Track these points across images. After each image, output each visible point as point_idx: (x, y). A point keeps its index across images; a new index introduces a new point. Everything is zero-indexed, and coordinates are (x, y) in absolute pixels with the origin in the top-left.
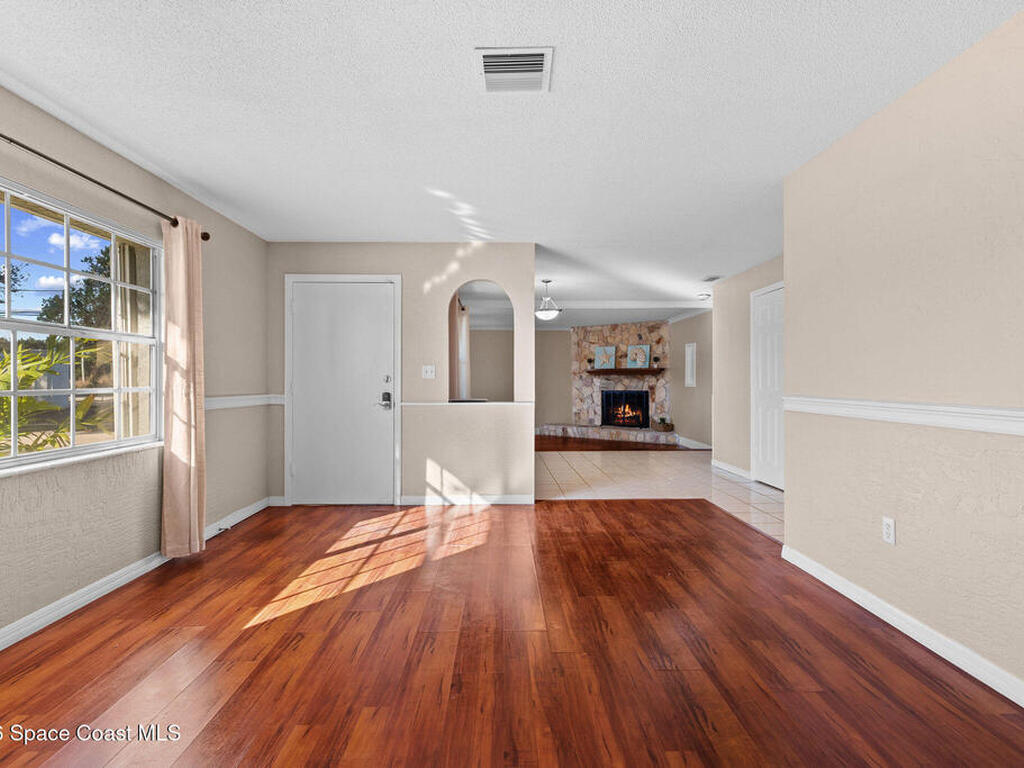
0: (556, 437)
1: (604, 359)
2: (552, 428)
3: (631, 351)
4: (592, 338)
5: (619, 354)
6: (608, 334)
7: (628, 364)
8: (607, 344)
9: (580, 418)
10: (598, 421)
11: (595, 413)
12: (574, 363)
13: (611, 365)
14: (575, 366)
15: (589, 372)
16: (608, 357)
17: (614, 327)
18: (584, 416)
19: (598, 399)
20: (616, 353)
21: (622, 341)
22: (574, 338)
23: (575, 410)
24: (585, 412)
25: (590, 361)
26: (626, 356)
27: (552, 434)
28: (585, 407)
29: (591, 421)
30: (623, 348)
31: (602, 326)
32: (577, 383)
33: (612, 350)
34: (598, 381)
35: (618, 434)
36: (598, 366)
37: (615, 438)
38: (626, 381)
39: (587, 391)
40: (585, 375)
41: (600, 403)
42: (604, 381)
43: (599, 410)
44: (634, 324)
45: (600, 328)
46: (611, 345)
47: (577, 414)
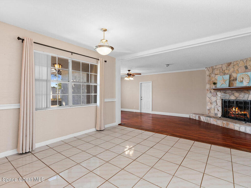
0: (195, 120)
1: (223, 82)
2: (194, 115)
3: (239, 76)
4: (216, 72)
5: (232, 79)
6: (225, 68)
7: (237, 84)
8: (225, 74)
9: (210, 112)
10: (220, 115)
11: (218, 111)
12: (207, 85)
13: (226, 86)
14: (208, 86)
15: (214, 89)
16: (225, 81)
17: (229, 64)
18: (212, 111)
19: (220, 103)
20: (230, 78)
21: (234, 72)
22: (207, 73)
23: (208, 108)
24: (213, 109)
25: (215, 84)
26: (236, 79)
27: (194, 118)
28: (213, 107)
29: (216, 114)
30: (234, 75)
31: (222, 65)
32: (209, 95)
33: (227, 77)
34: (219, 94)
35: (227, 124)
36: (219, 86)
37: (225, 126)
38: (237, 94)
39: (214, 99)
40: (212, 91)
41: (220, 105)
42: (223, 94)
43: (220, 109)
44: (242, 60)
45: (221, 66)
46: (227, 74)
47: (209, 110)
